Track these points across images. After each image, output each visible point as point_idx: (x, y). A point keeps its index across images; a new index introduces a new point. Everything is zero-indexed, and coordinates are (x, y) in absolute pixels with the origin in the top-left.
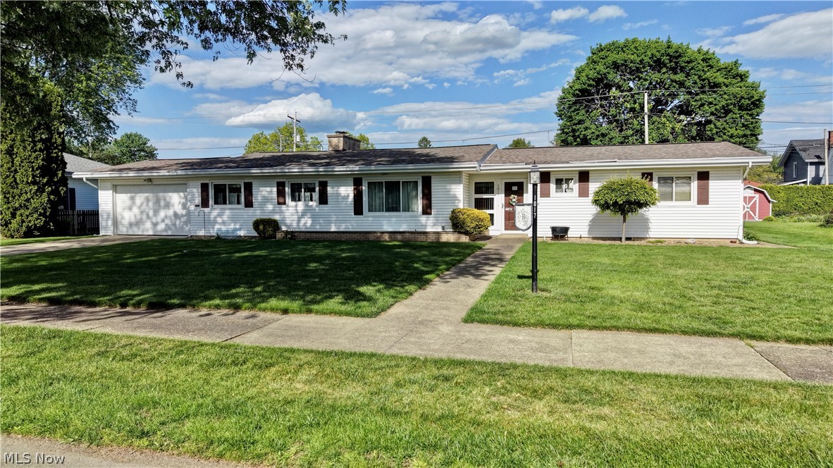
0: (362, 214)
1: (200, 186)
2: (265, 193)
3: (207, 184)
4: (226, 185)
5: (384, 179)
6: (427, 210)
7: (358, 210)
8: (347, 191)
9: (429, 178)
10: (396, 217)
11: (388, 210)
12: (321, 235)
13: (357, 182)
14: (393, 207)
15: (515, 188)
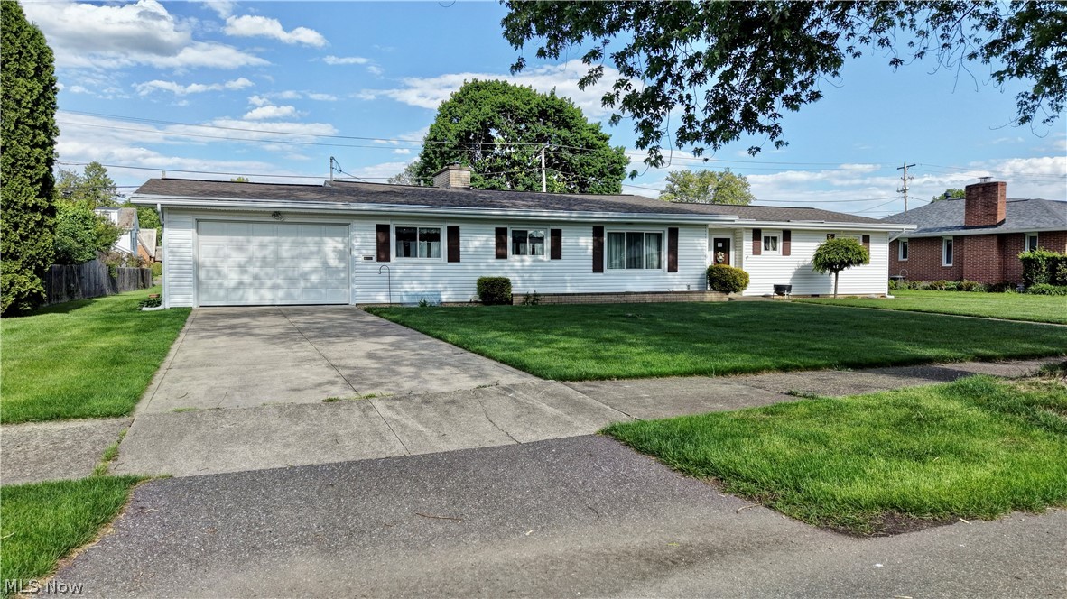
0: (602, 272)
1: (375, 229)
2: (477, 242)
3: (387, 227)
4: (415, 229)
5: (625, 230)
6: (673, 267)
7: (598, 267)
8: (587, 242)
9: (676, 230)
10: (639, 275)
11: (629, 267)
12: (571, 298)
13: (598, 232)
14: (634, 263)
15: (720, 245)
